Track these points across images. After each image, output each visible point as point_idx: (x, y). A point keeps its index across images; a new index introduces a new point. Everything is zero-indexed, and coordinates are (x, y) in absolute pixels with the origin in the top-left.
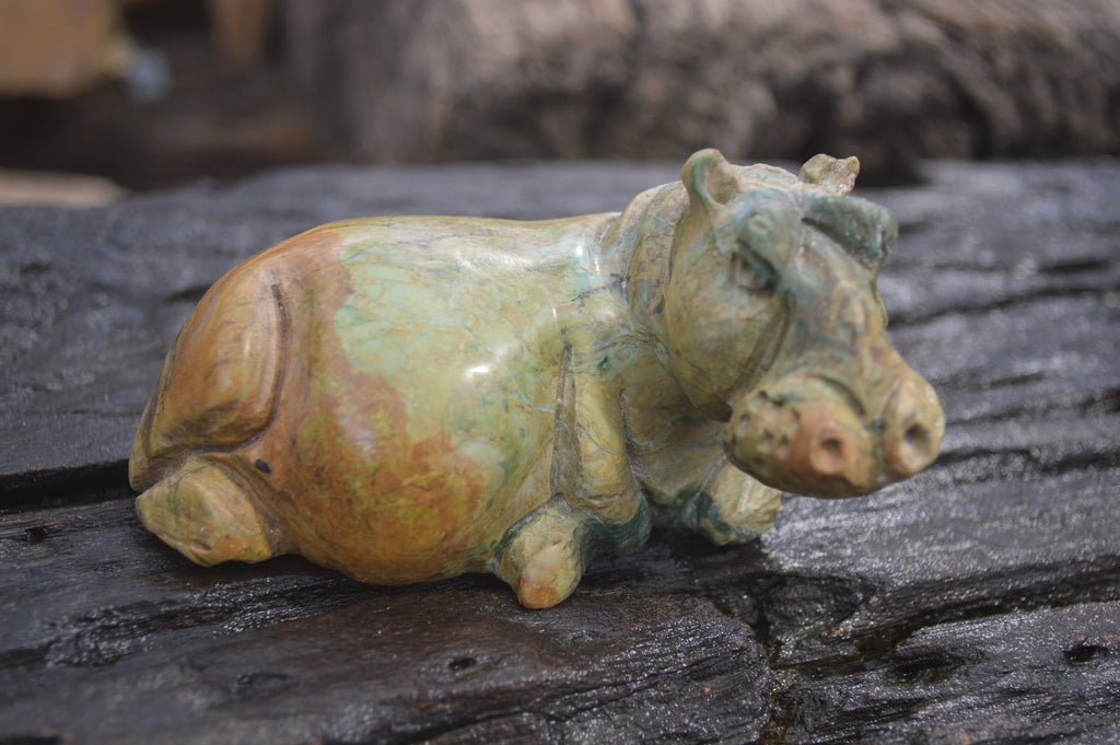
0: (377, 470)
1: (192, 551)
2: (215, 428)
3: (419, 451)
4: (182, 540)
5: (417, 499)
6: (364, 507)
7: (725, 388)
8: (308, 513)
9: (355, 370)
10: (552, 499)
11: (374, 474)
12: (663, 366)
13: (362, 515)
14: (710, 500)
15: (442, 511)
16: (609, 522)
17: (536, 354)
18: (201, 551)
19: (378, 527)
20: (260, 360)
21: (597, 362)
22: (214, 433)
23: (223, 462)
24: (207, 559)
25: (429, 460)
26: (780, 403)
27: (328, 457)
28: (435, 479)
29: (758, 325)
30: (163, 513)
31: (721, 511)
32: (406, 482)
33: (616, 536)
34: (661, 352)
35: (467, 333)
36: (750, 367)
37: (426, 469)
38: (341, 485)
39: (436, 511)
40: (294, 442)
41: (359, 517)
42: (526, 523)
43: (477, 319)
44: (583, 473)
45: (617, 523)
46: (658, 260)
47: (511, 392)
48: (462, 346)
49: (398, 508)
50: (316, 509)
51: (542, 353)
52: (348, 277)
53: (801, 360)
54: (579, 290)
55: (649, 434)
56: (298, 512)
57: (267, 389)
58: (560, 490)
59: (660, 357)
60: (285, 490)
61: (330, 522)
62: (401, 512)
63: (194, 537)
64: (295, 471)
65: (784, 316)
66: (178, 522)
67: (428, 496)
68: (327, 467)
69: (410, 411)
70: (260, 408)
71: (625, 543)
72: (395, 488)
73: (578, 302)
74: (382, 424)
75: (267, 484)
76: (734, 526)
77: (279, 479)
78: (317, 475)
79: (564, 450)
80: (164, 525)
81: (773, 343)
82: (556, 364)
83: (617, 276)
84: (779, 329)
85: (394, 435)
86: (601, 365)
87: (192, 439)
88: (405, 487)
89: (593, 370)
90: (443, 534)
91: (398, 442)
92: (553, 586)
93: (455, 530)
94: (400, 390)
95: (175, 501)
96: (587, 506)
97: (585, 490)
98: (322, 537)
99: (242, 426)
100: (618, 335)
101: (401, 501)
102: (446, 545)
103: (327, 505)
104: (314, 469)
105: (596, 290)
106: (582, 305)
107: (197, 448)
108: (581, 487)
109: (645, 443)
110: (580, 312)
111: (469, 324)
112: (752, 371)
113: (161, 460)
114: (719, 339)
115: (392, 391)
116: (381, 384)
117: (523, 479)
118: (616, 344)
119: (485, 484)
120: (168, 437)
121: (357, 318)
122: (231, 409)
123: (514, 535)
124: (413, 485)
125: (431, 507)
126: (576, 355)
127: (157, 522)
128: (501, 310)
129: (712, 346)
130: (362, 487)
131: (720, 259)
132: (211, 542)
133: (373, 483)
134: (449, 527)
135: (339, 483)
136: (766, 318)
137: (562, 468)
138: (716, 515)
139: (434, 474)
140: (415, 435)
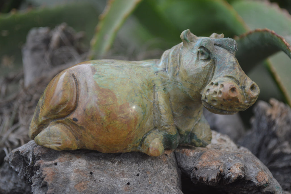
0: (110, 113)
1: (55, 146)
2: (60, 111)
3: (121, 107)
4: (52, 144)
5: (121, 121)
6: (106, 125)
7: (200, 88)
8: (89, 131)
9: (101, 88)
10: (154, 128)
11: (109, 114)
12: (180, 90)
13: (106, 127)
14: (194, 134)
15: (128, 125)
16: (170, 134)
17: (147, 86)
18: (58, 146)
19: (110, 130)
20: (72, 91)
21: (163, 89)
22: (60, 112)
23: (62, 122)
24: (60, 148)
25: (124, 110)
26: (217, 84)
27: (96, 112)
28: (126, 115)
29: (207, 68)
30: (45, 138)
31: (197, 136)
32: (118, 116)
33: (172, 139)
34: (179, 86)
35: (129, 79)
36: (206, 81)
37: (123, 112)
38: (100, 119)
39: (127, 124)
40: (85, 110)
41: (105, 128)
42: (148, 135)
43: (131, 76)
44: (163, 118)
45: (172, 134)
46: (176, 62)
47: (143, 94)
48: (128, 82)
49: (116, 124)
50: (92, 129)
51: (149, 86)
52: (94, 68)
53: (220, 74)
54: (155, 71)
55: (177, 111)
56: (86, 132)
57: (75, 98)
58: (156, 125)
59: (179, 87)
60: (82, 126)
61: (96, 132)
62: (117, 125)
63: (56, 142)
64: (85, 119)
65: (214, 65)
66: (50, 139)
67: (125, 120)
68: (95, 115)
69: (117, 97)
70: (73, 104)
71: (174, 142)
72: (116, 118)
73: (156, 74)
74: (110, 101)
75: (76, 125)
76: (201, 140)
77: (80, 123)
78: (92, 118)
79: (156, 114)
80: (46, 141)
81: (211, 73)
82: (152, 89)
83: (164, 68)
84: (213, 69)
85: (114, 104)
86: (164, 89)
87: (53, 116)
88: (118, 118)
89: (162, 91)
90: (128, 132)
91: (115, 105)
92: (158, 149)
93: (131, 132)
94: (114, 92)
95: (49, 133)
96: (164, 129)
97: (164, 123)
98: (93, 138)
99: (68, 109)
100: (167, 82)
101: (117, 122)
102: (129, 136)
103: (95, 127)
104: (91, 117)
105: (160, 71)
106: (157, 74)
107: (54, 119)
108: (162, 123)
109: (177, 113)
110: (157, 76)
111: (129, 77)
112: (206, 82)
113: (42, 126)
114: (197, 74)
115: (112, 92)
116: (109, 91)
117: (147, 119)
118: (167, 84)
119: (139, 118)
120: (45, 117)
121: (99, 76)
122: (65, 104)
123: (145, 138)
124: (120, 117)
125: (125, 123)
126: (157, 87)
127: (44, 141)
128: (136, 75)
129: (195, 76)
130: (106, 119)
131: (194, 55)
132: (61, 142)
133: (109, 117)
134: (130, 130)
135: (99, 119)
136: (209, 66)
137: (156, 119)
138: (196, 138)
139: (126, 114)
140: (120, 103)
